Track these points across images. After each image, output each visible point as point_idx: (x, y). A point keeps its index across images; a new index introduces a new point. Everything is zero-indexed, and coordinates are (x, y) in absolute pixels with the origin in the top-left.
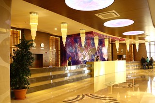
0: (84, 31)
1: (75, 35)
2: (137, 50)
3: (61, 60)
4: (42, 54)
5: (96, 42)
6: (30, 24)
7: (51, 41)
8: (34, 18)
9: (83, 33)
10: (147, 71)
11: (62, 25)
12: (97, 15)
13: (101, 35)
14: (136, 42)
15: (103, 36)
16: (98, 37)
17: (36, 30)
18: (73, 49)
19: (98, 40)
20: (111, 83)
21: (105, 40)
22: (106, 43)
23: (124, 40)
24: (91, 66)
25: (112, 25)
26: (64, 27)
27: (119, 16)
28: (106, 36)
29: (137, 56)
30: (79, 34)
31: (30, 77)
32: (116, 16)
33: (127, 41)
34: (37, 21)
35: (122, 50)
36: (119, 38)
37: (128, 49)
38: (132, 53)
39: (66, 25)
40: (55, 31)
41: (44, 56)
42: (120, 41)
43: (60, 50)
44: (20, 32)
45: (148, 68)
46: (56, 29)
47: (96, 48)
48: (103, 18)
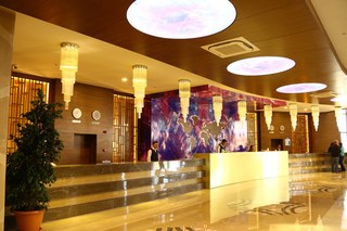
0: (188, 85)
1: (169, 92)
2: (316, 128)
3: (139, 149)
4: (96, 135)
5: (218, 108)
6: (62, 67)
7: (116, 105)
8: (70, 57)
9: (184, 90)
11: (135, 71)
12: (205, 48)
13: (227, 92)
14: (313, 109)
15: (234, 94)
16: (220, 98)
17: (73, 81)
18: (166, 124)
19: (221, 105)
20: (244, 201)
21: (239, 104)
22: (242, 110)
23: (285, 104)
24: (204, 164)
25: (247, 69)
26: (139, 76)
27: (256, 49)
28: (241, 96)
30: (177, 92)
31: (53, 186)
32: (249, 50)
33: (291, 107)
34: (76, 62)
35: (282, 128)
36: (272, 99)
37: (294, 124)
38: (305, 133)
39: (144, 71)
40: (124, 83)
41: (98, 140)
42: (273, 106)
43: (138, 127)
44: (47, 86)
45: (343, 170)
46: (125, 80)
47: (218, 121)
48: (223, 56)
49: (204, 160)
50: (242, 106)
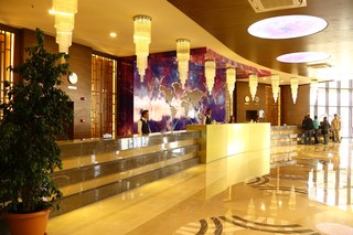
0: (187, 45)
2: (294, 100)
3: (119, 119)
4: (72, 103)
5: (210, 75)
9: (183, 51)
10: (313, 147)
11: (137, 23)
14: (292, 81)
15: (227, 60)
16: (214, 64)
18: (149, 91)
19: (214, 71)
21: (228, 71)
22: (231, 79)
24: (200, 136)
28: (233, 63)
29: (289, 114)
33: (273, 78)
35: (257, 99)
36: (260, 68)
37: (275, 95)
41: (76, 109)
42: (259, 75)
43: (117, 94)
44: (11, 37)
45: (317, 142)
46: (113, 35)
49: (200, 132)
50: (231, 74)
